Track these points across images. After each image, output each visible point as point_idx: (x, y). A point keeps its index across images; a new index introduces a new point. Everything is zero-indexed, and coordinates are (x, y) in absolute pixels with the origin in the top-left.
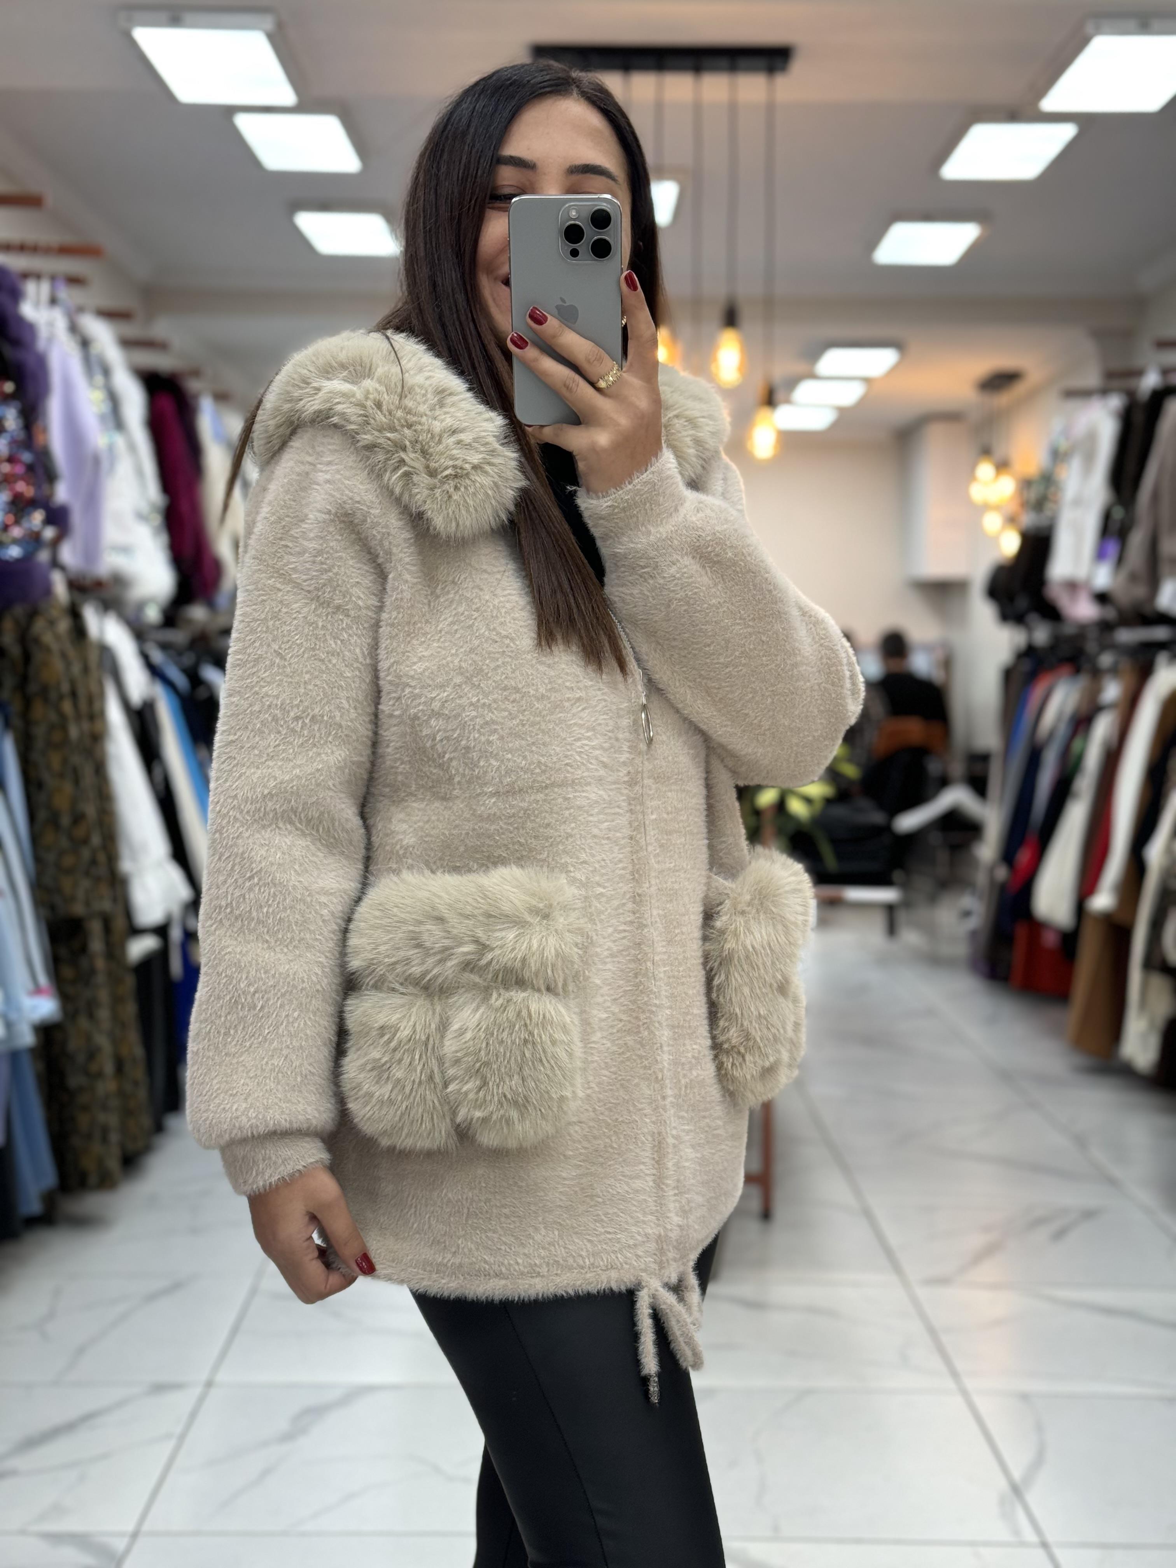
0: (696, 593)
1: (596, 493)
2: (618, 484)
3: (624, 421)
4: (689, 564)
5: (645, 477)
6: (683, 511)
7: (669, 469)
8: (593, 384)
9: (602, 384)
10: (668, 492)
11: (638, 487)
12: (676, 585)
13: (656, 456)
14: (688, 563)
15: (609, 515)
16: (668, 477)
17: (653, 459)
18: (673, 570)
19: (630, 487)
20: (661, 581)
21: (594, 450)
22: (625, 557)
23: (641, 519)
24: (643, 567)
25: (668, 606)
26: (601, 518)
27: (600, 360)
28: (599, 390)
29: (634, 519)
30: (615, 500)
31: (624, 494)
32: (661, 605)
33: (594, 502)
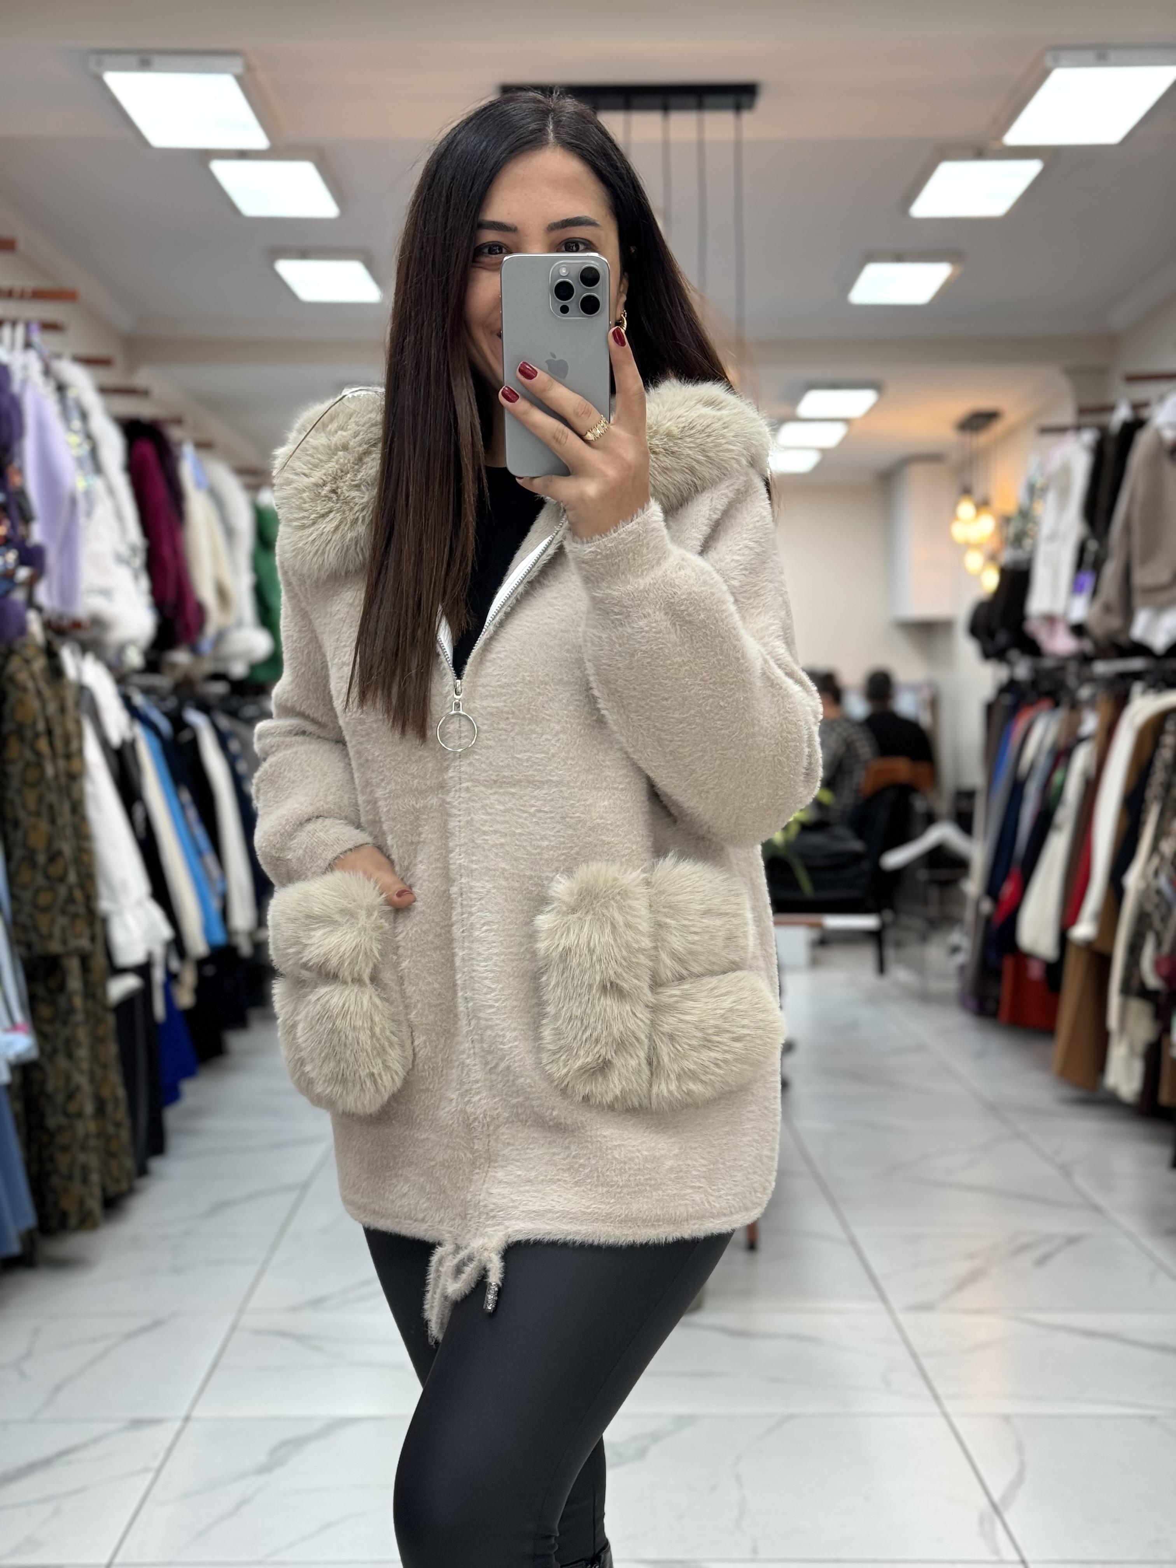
0: (660, 649)
1: (581, 538)
2: (603, 531)
3: (611, 472)
4: (660, 620)
5: (630, 527)
6: (665, 565)
7: (655, 522)
8: (581, 437)
9: (590, 436)
10: (652, 545)
11: (623, 536)
12: (643, 637)
13: (643, 507)
15: (592, 560)
16: (654, 529)
17: (640, 511)
18: (642, 623)
19: (615, 535)
20: (629, 630)
21: (582, 499)
22: (602, 601)
23: (622, 568)
24: (617, 614)
25: (633, 655)
26: (583, 562)
27: (588, 413)
28: (587, 442)
29: (616, 567)
30: (598, 546)
31: (607, 542)
32: (626, 653)
33: (579, 546)
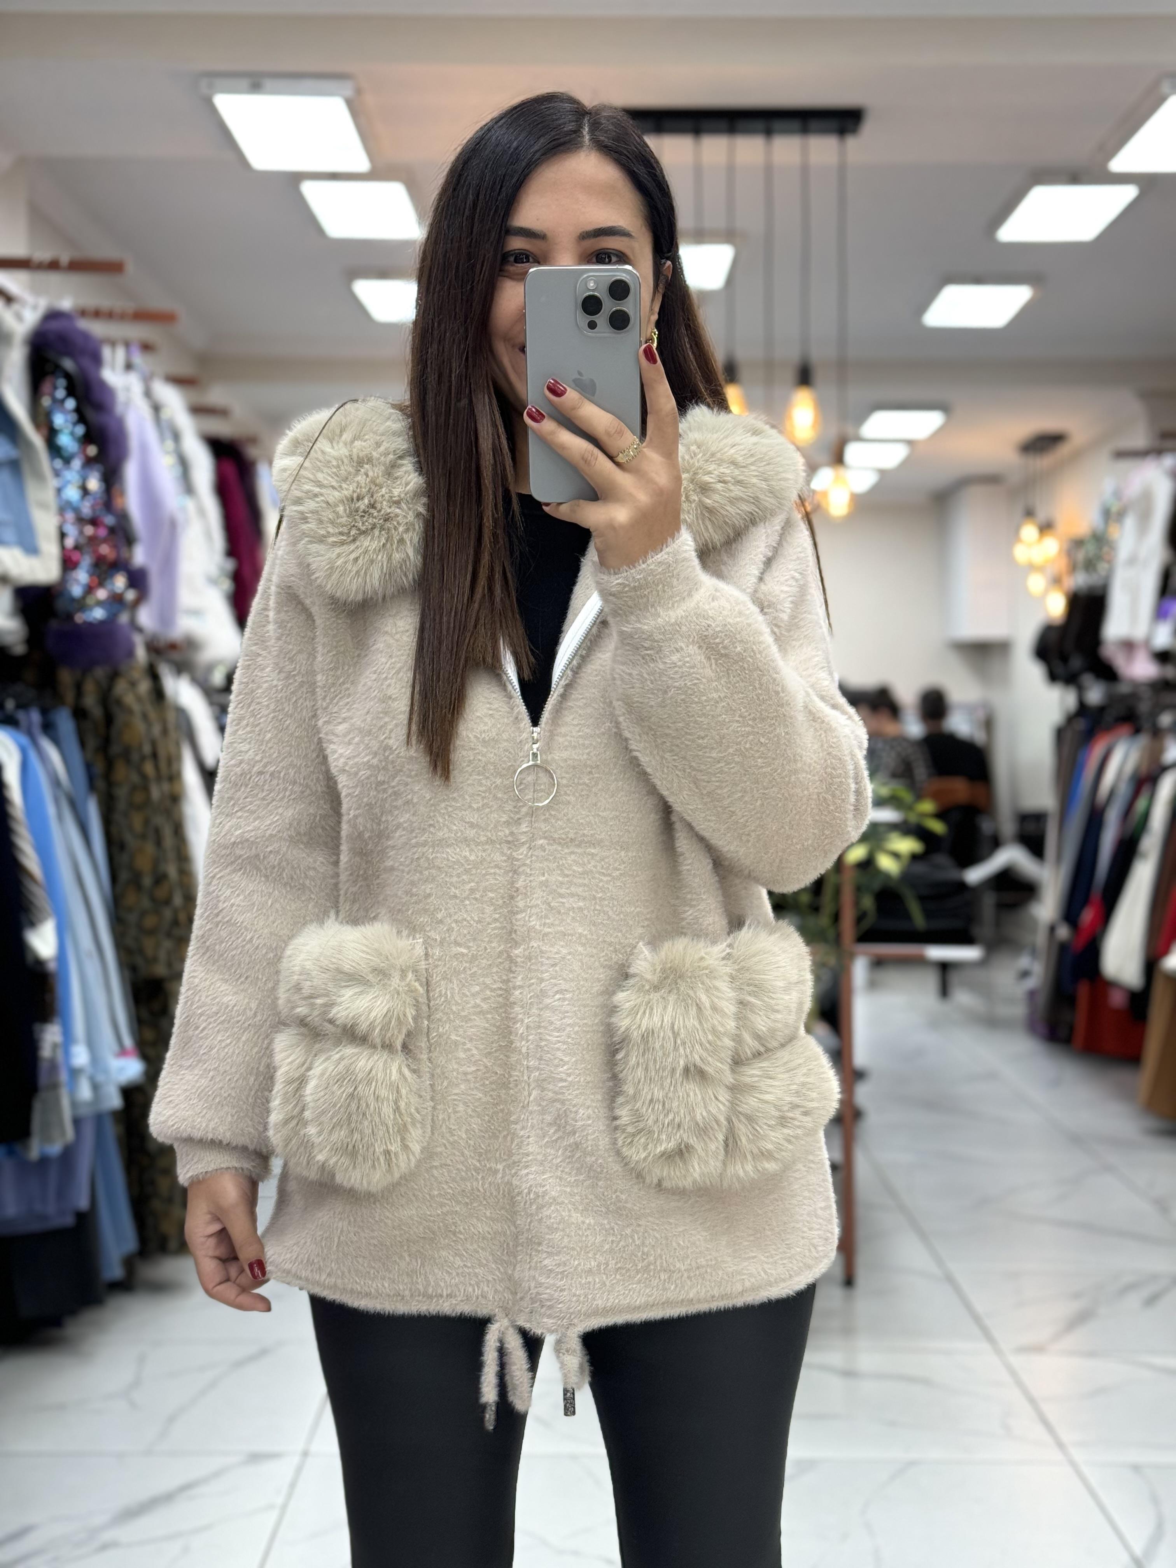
0: (695, 684)
1: (608, 568)
2: (632, 562)
3: (643, 497)
4: (694, 654)
5: (660, 557)
6: (697, 597)
7: (686, 551)
8: (611, 458)
9: (621, 459)
10: (682, 576)
11: (652, 567)
12: (676, 672)
13: (673, 537)
14: (692, 652)
15: (620, 592)
16: (685, 559)
17: (669, 540)
18: (675, 658)
19: (644, 566)
20: (661, 666)
21: (612, 526)
22: (631, 636)
23: (651, 600)
24: (647, 649)
25: (666, 692)
26: (610, 595)
27: (620, 433)
28: (618, 464)
29: (645, 600)
30: (626, 578)
31: (636, 573)
32: (658, 690)
33: (605, 577)
